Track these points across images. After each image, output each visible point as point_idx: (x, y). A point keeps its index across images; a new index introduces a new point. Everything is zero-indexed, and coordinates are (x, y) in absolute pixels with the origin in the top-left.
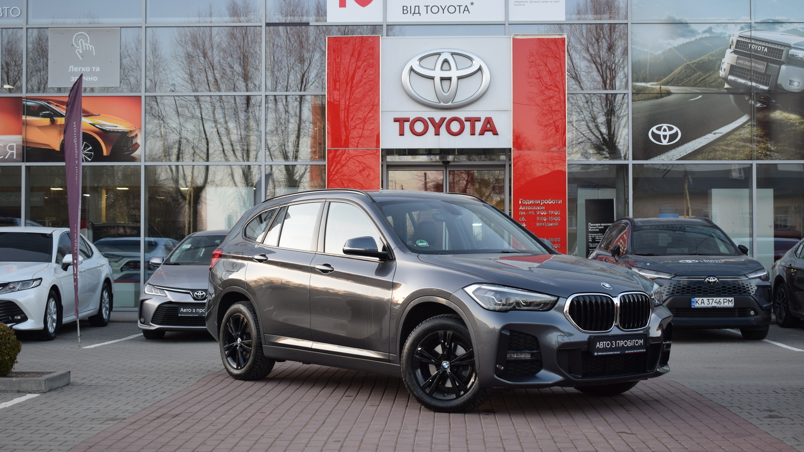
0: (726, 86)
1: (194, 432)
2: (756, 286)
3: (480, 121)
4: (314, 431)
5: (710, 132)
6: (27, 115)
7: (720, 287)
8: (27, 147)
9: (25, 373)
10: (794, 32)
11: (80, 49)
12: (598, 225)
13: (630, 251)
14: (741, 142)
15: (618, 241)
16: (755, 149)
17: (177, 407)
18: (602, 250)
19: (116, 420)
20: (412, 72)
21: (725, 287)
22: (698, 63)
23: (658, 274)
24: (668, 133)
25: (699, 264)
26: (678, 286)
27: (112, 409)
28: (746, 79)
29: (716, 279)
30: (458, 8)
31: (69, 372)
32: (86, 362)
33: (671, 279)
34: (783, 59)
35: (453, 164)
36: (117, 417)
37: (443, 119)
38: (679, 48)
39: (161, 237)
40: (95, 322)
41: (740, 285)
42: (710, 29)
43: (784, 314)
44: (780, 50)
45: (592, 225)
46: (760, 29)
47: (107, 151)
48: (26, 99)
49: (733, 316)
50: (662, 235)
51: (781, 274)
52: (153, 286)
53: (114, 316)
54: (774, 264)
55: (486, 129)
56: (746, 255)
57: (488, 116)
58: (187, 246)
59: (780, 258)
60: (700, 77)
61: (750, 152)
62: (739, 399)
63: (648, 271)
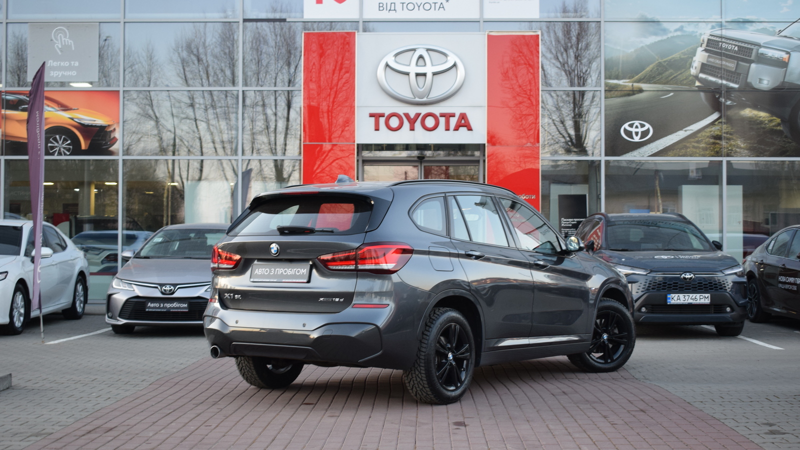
0: (697, 84)
2: (733, 282)
3: (454, 116)
5: (681, 129)
6: (7, 109)
7: (696, 283)
8: (6, 141)
10: (764, 31)
11: (59, 43)
12: (571, 220)
13: (604, 246)
14: (712, 139)
15: (592, 236)
16: (726, 146)
17: (115, 418)
19: (42, 435)
20: (388, 68)
21: (701, 283)
22: (669, 61)
23: (633, 270)
24: (640, 130)
25: (675, 260)
26: (654, 283)
27: (43, 420)
28: (717, 77)
29: (692, 275)
30: (433, 5)
31: (11, 374)
32: (41, 361)
33: (646, 275)
34: (753, 58)
35: (429, 159)
37: (418, 115)
38: (651, 46)
39: (141, 230)
40: (69, 315)
41: (716, 281)
42: (682, 27)
43: (756, 309)
44: (750, 49)
45: (565, 220)
46: (730, 27)
47: (85, 145)
48: (6, 93)
49: (709, 313)
50: (634, 230)
51: (752, 270)
52: (122, 280)
53: (88, 308)
54: (744, 260)
55: (461, 124)
56: (722, 250)
57: (463, 112)
58: (158, 239)
59: (750, 253)
60: (671, 76)
61: (721, 149)
62: (732, 409)
63: (624, 267)
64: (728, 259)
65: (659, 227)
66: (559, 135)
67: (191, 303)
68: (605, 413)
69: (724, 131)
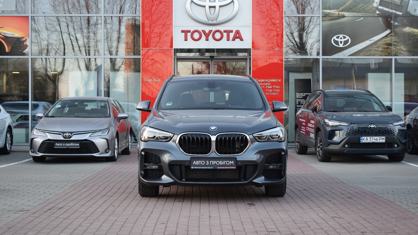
0: (377, 12)
1: (73, 219)
2: (398, 130)
3: (232, 32)
4: (147, 217)
5: (368, 40)
7: (377, 130)
12: (302, 94)
13: (323, 109)
14: (386, 45)
15: (315, 103)
16: (394, 50)
17: (60, 203)
18: (306, 109)
19: (24, 211)
20: (192, 3)
21: (380, 130)
23: (340, 123)
24: (343, 40)
25: (365, 117)
26: (353, 130)
27: (20, 204)
28: (389, 8)
29: (375, 126)
33: (348, 126)
35: (216, 58)
36: (24, 210)
37: (210, 31)
39: (40, 101)
41: (389, 129)
43: (412, 147)
45: (298, 94)
47: (8, 49)
49: (385, 148)
50: (340, 100)
51: (409, 123)
52: (39, 130)
53: (13, 148)
54: (405, 117)
55: (236, 37)
56: (392, 112)
57: (237, 29)
58: (58, 106)
59: (409, 114)
60: (362, 7)
61: (391, 51)
62: (399, 197)
63: (335, 121)
64: (395, 116)
65: (355, 98)
66: (290, 42)
67: (81, 143)
68: (329, 199)
69: (393, 41)
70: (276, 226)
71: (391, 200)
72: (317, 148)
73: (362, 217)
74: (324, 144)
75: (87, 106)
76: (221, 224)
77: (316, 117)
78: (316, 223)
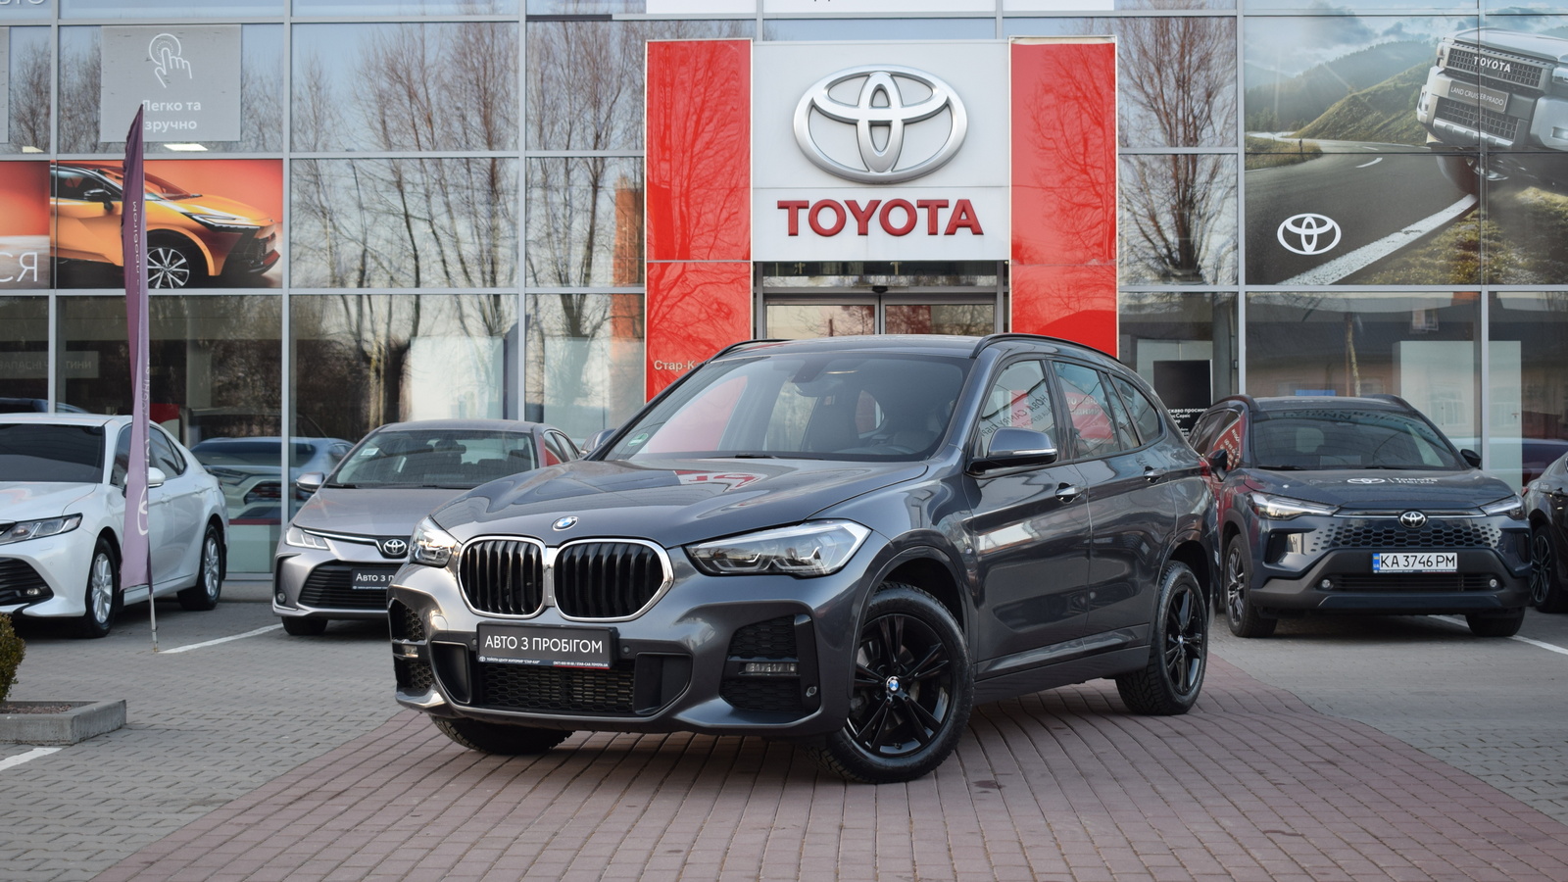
0: (1430, 139)
1: (372, 832)
2: (1501, 529)
3: (947, 206)
4: (625, 829)
5: (1398, 230)
6: (59, 196)
7: (1430, 531)
8: (59, 259)
9: (33, 704)
11: (162, 66)
12: (1179, 411)
13: (1247, 460)
14: (1459, 249)
15: (1222, 440)
16: (1487, 263)
17: (341, 775)
19: (212, 803)
20: (814, 111)
21: (1441, 532)
22: (1374, 94)
23: (1305, 506)
24: (1316, 232)
25: (1388, 487)
26: (1347, 531)
27: (206, 779)
28: (1469, 125)
29: (1422, 516)
31: (124, 701)
32: (164, 682)
33: (1331, 516)
34: (1541, 86)
35: (893, 291)
36: (213, 798)
37: (874, 204)
38: (1336, 65)
39: (323, 437)
40: (191, 601)
41: (1469, 528)
42: (1399, 26)
43: (1548, 586)
44: (1536, 68)
46: (1496, 26)
47: (215, 267)
48: (58, 165)
49: (1456, 590)
50: (1305, 429)
51: (1540, 508)
52: (304, 529)
53: (228, 589)
54: (1524, 488)
55: (959, 222)
56: (1480, 468)
57: (964, 197)
58: (371, 450)
59: (1537, 476)
60: (1378, 123)
61: (1477, 268)
62: (1500, 759)
63: (1286, 500)
64: (1492, 484)
65: (1355, 423)
66: (1146, 243)
68: (1259, 767)
69: (1482, 233)
70: (1067, 864)
71: (1473, 771)
72: (1229, 592)
73: (1369, 833)
74: (1251, 578)
75: (464, 449)
76: (876, 856)
77: (1224, 487)
78: (1208, 854)
